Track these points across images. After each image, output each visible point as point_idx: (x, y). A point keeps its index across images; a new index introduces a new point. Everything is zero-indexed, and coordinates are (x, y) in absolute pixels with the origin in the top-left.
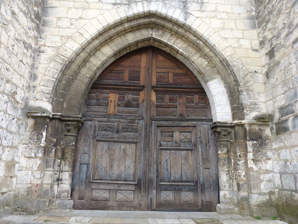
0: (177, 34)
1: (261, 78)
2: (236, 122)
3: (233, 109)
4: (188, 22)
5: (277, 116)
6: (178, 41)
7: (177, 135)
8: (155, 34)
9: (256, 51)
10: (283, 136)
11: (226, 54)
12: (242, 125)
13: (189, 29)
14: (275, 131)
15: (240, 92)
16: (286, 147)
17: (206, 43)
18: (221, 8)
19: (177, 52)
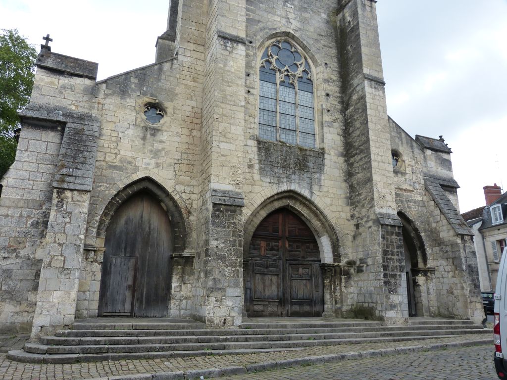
0: (305, 205)
1: (350, 238)
2: (336, 264)
3: (334, 256)
4: (313, 199)
5: (358, 263)
6: (304, 208)
7: (300, 270)
8: (291, 203)
9: (348, 220)
10: (360, 274)
11: (333, 221)
12: (339, 266)
13: (312, 203)
14: (356, 271)
15: (339, 246)
16: (361, 280)
17: (321, 213)
18: (330, 191)
19: (303, 215)
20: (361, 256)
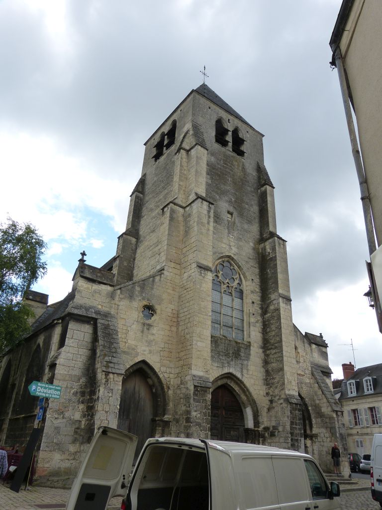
0: (237, 384)
1: (265, 410)
2: (256, 429)
3: (254, 423)
4: (243, 380)
5: (271, 429)
6: (236, 386)
7: (232, 432)
8: (229, 382)
9: (264, 396)
10: (273, 438)
11: (255, 397)
12: (258, 431)
13: (242, 383)
14: (269, 434)
15: (258, 416)
16: (274, 442)
17: (248, 390)
18: (254, 374)
19: (235, 391)
20: (274, 424)
